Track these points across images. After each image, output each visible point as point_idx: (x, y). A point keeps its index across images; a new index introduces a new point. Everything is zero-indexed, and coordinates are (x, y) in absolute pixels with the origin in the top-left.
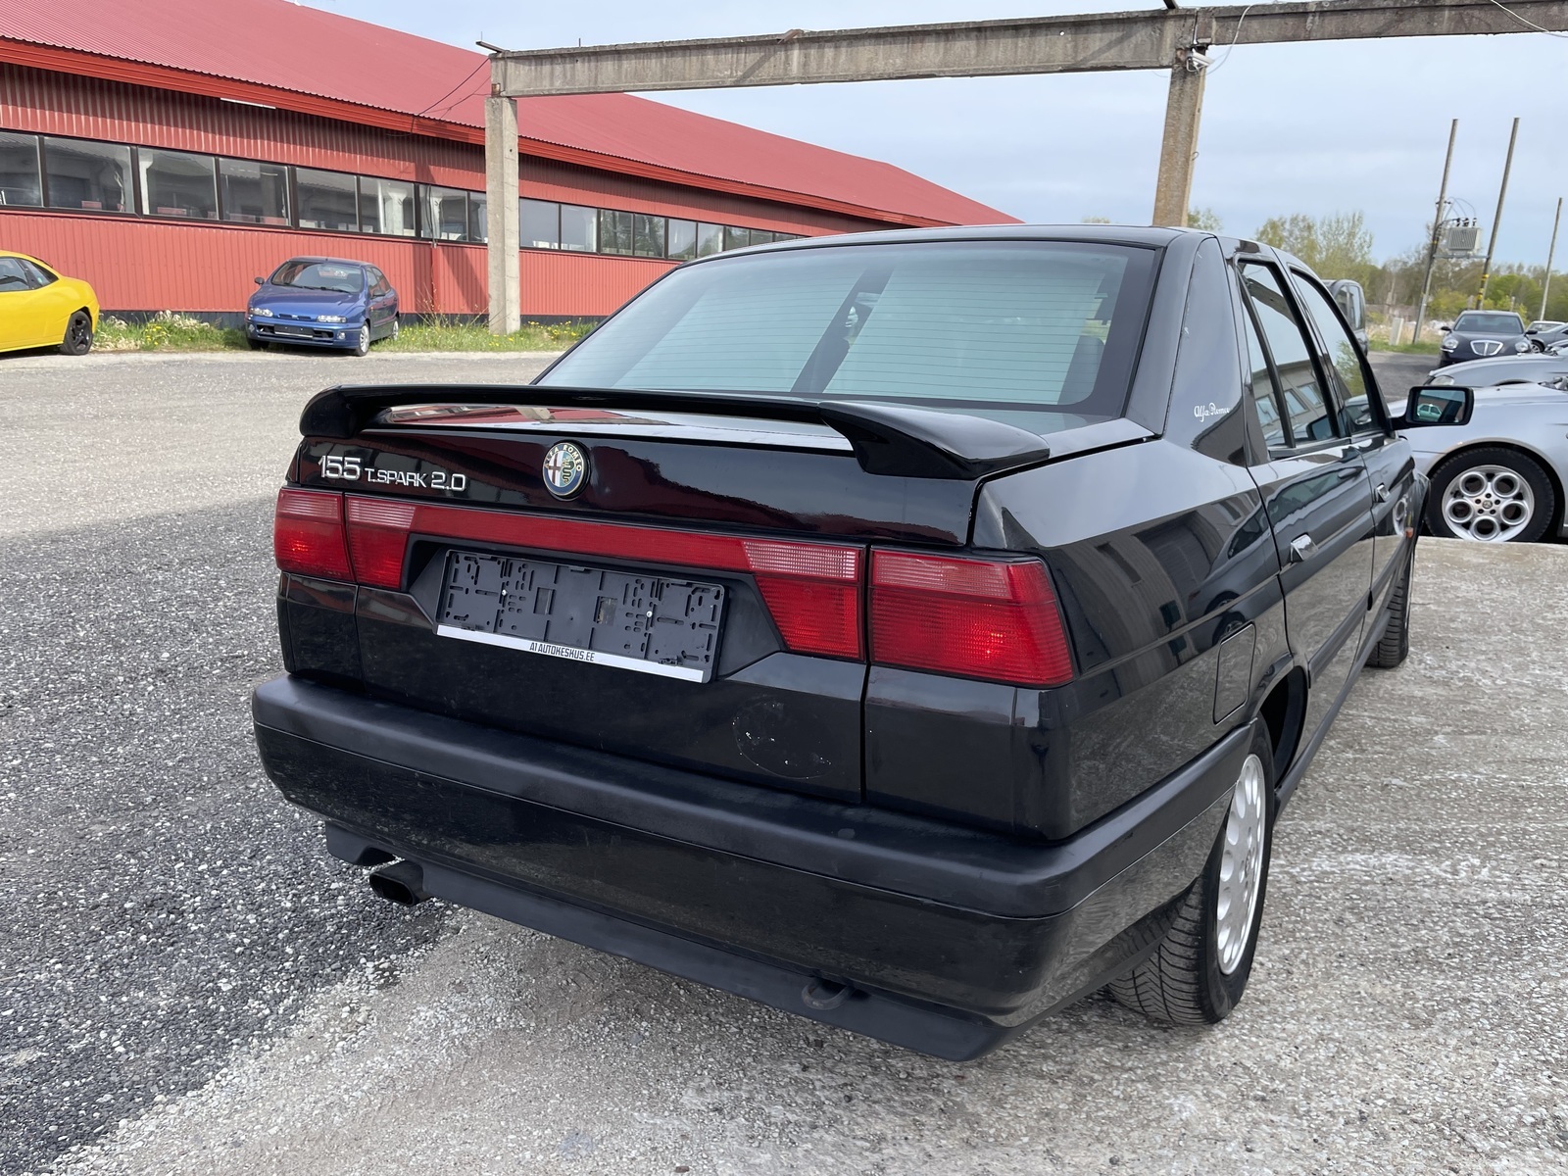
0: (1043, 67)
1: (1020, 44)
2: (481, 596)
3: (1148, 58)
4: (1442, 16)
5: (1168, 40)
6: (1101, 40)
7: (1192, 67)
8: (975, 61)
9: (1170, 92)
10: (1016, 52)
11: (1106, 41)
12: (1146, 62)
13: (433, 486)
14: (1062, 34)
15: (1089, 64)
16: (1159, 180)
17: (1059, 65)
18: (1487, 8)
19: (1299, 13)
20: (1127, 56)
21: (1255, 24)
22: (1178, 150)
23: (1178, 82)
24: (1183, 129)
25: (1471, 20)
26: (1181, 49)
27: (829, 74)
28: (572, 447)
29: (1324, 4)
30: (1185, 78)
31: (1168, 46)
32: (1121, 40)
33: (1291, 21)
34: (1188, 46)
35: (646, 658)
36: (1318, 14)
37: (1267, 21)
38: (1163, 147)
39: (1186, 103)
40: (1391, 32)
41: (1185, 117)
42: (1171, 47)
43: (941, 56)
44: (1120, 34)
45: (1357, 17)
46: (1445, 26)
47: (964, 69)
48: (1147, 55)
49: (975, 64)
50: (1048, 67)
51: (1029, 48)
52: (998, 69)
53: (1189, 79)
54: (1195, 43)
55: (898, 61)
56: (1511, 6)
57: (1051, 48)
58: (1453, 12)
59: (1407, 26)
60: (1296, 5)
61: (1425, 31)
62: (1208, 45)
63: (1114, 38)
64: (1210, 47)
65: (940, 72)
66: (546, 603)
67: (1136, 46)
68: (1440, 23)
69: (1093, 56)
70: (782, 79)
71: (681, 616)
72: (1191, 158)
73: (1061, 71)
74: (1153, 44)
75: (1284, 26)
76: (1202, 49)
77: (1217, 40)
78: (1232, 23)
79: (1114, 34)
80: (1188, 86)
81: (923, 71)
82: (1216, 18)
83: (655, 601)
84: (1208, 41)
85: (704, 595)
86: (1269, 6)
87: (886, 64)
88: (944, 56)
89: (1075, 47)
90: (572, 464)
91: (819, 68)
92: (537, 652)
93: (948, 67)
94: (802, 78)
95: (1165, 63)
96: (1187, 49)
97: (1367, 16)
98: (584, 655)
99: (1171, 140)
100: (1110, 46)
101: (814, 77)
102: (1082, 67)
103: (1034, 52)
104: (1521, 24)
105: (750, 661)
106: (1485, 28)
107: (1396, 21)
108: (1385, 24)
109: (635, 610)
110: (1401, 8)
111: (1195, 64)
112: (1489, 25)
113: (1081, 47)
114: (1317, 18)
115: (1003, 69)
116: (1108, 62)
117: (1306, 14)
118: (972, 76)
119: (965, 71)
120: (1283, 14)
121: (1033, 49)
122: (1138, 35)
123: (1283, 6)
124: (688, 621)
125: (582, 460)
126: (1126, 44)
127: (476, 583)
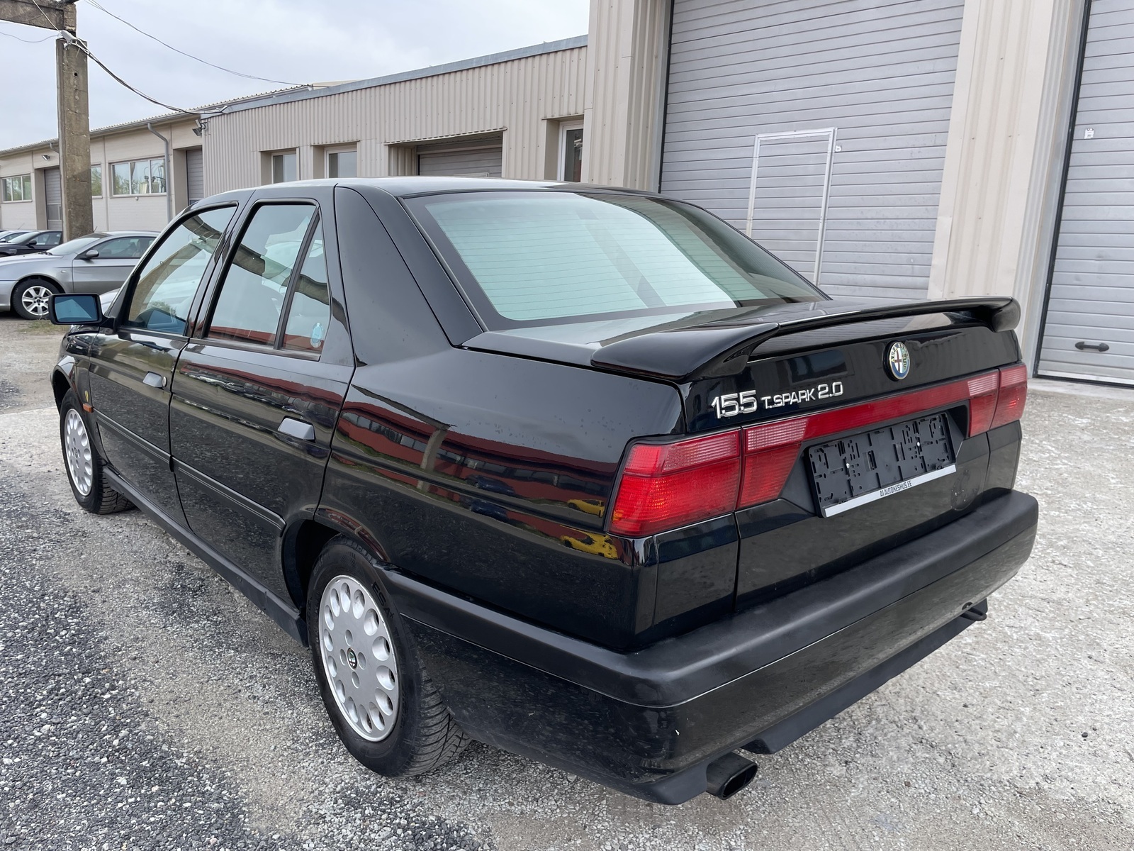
2: (834, 475)
13: (819, 397)
35: (926, 471)
92: (885, 496)
98: (907, 485)
109: (912, 445)
127: (828, 467)
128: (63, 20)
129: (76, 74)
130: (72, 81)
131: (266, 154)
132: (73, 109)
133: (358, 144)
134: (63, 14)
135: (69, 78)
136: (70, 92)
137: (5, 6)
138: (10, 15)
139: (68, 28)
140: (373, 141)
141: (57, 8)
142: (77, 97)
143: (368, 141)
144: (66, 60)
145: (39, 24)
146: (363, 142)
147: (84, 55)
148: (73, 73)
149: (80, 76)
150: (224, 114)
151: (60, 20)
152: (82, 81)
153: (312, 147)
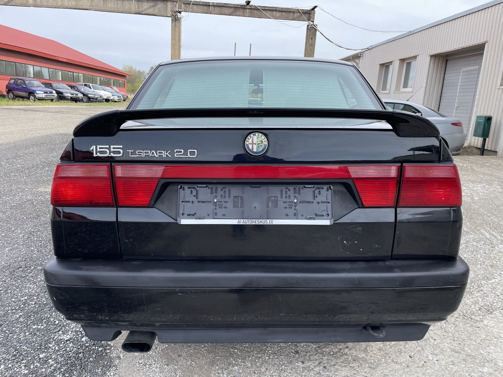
0: (128, 11)
1: (119, 2)
2: (201, 204)
3: (163, 13)
4: (247, 11)
5: (169, 8)
6: (147, 5)
7: (178, 18)
8: (103, 6)
9: (172, 25)
10: (118, 5)
11: (149, 6)
12: (163, 14)
13: (176, 156)
14: (133, 1)
15: (144, 13)
16: (171, 53)
17: (134, 12)
18: (258, 10)
19: (207, 5)
20: (156, 12)
21: (195, 7)
22: (176, 44)
23: (174, 22)
24: (177, 37)
25: (254, 13)
26: (173, 12)
27: (46, 5)
28: (260, 134)
29: (214, 3)
30: (176, 21)
31: (169, 10)
32: (153, 6)
33: (205, 7)
34: (175, 11)
35: (297, 219)
36: (213, 6)
37: (198, 6)
38: (171, 43)
39: (177, 29)
40: (234, 14)
41: (177, 33)
42: (170, 11)
43: (90, 3)
44: (153, 4)
45: (224, 9)
46: (248, 14)
47: (99, 8)
48: (163, 12)
49: (103, 7)
50: (130, 12)
51: (122, 4)
52: (112, 10)
53: (177, 21)
54: (177, 10)
55: (73, 3)
56: (264, 10)
57: (130, 5)
58: (249, 11)
59: (238, 13)
60: (207, 3)
61: (242, 15)
62: (181, 11)
63: (151, 5)
64: (182, 12)
65: (90, 8)
66: (239, 203)
67: (159, 9)
68: (246, 13)
69: (145, 10)
70: (26, 4)
71: (311, 199)
72: (181, 47)
73: (134, 14)
74: (164, 9)
75: (204, 9)
76: (180, 12)
77: (184, 10)
78: (188, 6)
79: (151, 4)
80: (177, 24)
81: (83, 7)
82: (183, 3)
83: (297, 195)
84: (181, 10)
85: (321, 190)
86: (199, 2)
87: (68, 3)
88: (91, 3)
89: (138, 6)
90: (262, 141)
91: (41, 2)
92: (242, 224)
93: (93, 7)
94: (34, 5)
95: (169, 15)
96: (175, 12)
97: (226, 9)
98: (268, 222)
99: (174, 41)
100: (150, 7)
101: (39, 5)
102: (142, 13)
103: (124, 6)
104: (267, 16)
105: (346, 214)
106: (258, 16)
107: (235, 11)
108: (232, 12)
109: (288, 200)
110: (236, 8)
111: (179, 17)
112: (259, 15)
113: (140, 6)
114: (213, 7)
115: (114, 10)
116: (150, 13)
117: (209, 6)
118: (102, 11)
119: (100, 9)
120: (203, 5)
121: (124, 5)
122: (159, 5)
123: (203, 2)
124: (315, 201)
125: (266, 139)
126: (155, 7)
127: (197, 198)
128: (310, 17)
129: (312, 39)
130: (310, 41)
131: (382, 65)
132: (309, 53)
133: (418, 57)
134: (310, 15)
135: (309, 40)
136: (309, 46)
137: (290, 15)
138: (291, 18)
139: (311, 20)
140: (424, 54)
141: (308, 12)
142: (311, 48)
143: (422, 55)
144: (309, 33)
145: (301, 20)
146: (420, 55)
147: (316, 30)
148: (311, 38)
149: (313, 39)
150: (369, 49)
151: (309, 17)
152: (313, 41)
153: (399, 60)
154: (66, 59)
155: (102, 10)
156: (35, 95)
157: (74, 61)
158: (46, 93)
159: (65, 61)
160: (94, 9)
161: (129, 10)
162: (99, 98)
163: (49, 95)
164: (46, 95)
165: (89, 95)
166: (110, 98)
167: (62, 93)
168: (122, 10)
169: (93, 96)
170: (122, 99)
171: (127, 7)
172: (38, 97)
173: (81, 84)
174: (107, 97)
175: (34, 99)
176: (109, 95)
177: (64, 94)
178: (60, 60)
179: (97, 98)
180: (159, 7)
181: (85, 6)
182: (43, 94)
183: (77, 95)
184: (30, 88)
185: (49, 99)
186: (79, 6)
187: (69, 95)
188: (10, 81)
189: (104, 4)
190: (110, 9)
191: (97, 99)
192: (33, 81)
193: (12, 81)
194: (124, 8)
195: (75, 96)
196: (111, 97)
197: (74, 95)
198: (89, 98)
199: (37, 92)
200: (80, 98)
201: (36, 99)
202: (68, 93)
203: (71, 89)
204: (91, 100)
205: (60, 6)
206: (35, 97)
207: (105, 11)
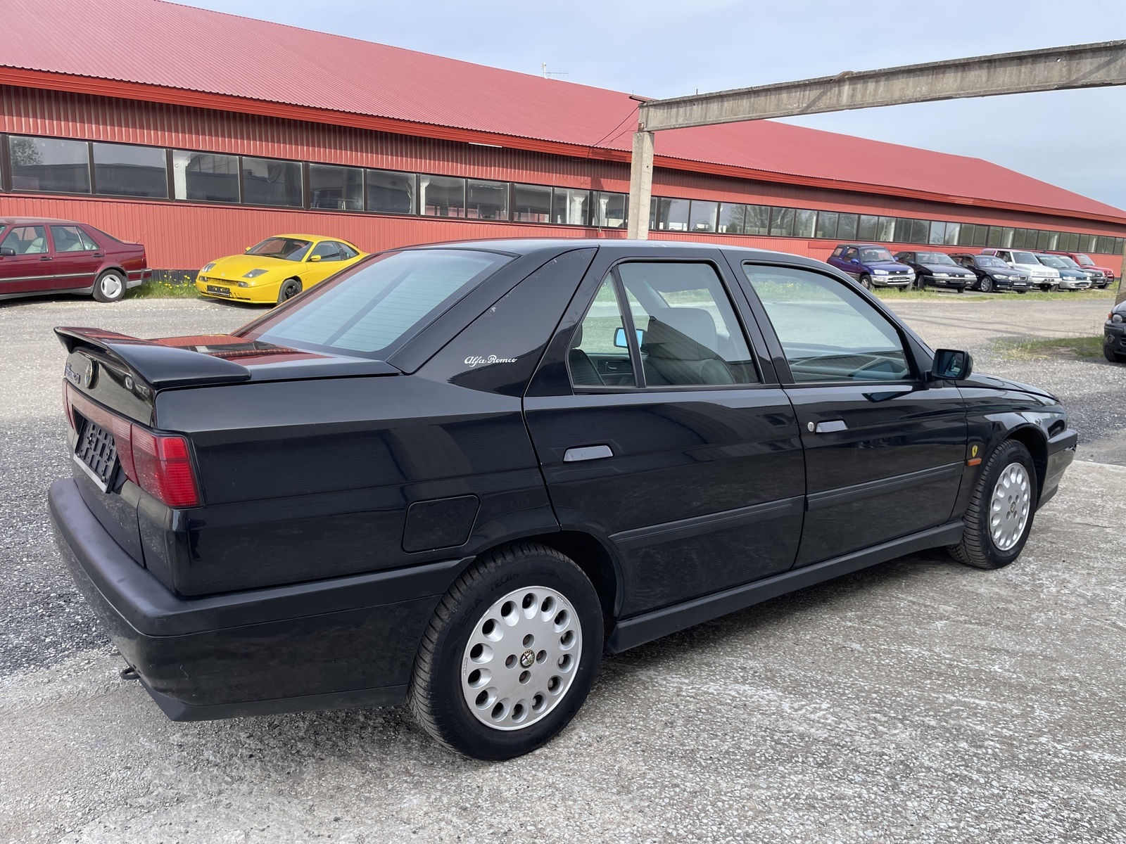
0: (1042, 86)
1: (1023, 70)
6: (1091, 64)
8: (985, 85)
10: (1019, 76)
11: (1095, 65)
14: (1059, 61)
15: (1080, 83)
17: (1055, 85)
20: (1113, 76)
27: (871, 101)
32: (1108, 63)
43: (958, 82)
44: (1108, 58)
47: (976, 91)
49: (985, 87)
50: (1046, 86)
51: (1031, 72)
52: (1004, 90)
55: (924, 88)
57: (1049, 72)
63: (1102, 62)
65: (956, 94)
67: (1121, 67)
69: (1084, 76)
70: (835, 107)
73: (1056, 89)
79: (1103, 59)
81: (943, 95)
87: (914, 91)
88: (961, 83)
89: (1070, 70)
91: (863, 98)
93: (964, 90)
94: (849, 105)
100: (1099, 68)
101: (858, 104)
102: (1075, 85)
103: (1035, 75)
113: (1074, 70)
115: (1008, 89)
116: (1097, 80)
118: (983, 96)
119: (977, 93)
121: (1034, 73)
122: (1123, 59)
126: (1112, 66)
154: (972, 200)
155: (981, 94)
156: (870, 277)
157: (994, 203)
158: (892, 273)
159: (970, 202)
160: (964, 94)
161: (1046, 82)
162: (1017, 282)
163: (898, 278)
164: (891, 277)
165: (996, 276)
166: (1053, 280)
167: (930, 273)
168: (1028, 85)
169: (1005, 277)
170: (1088, 284)
171: (1041, 77)
172: (876, 281)
173: (991, 252)
174: (1045, 280)
175: (867, 285)
176: (1051, 273)
177: (934, 274)
178: (958, 201)
179: (1013, 282)
180: (1122, 64)
181: (947, 92)
182: (886, 275)
183: (963, 276)
184: (867, 264)
185: (896, 286)
186: (935, 93)
187: (945, 276)
188: (835, 250)
189: (988, 80)
190: (1000, 88)
191: (1011, 284)
192: (875, 251)
193: (840, 251)
194: (1034, 80)
195: (957, 278)
196: (1055, 279)
197: (955, 276)
198: (995, 282)
199: (876, 272)
200: (969, 283)
201: (871, 286)
202: (943, 273)
203: (955, 264)
204: (998, 286)
205: (896, 101)
206: (870, 281)
207: (989, 93)
